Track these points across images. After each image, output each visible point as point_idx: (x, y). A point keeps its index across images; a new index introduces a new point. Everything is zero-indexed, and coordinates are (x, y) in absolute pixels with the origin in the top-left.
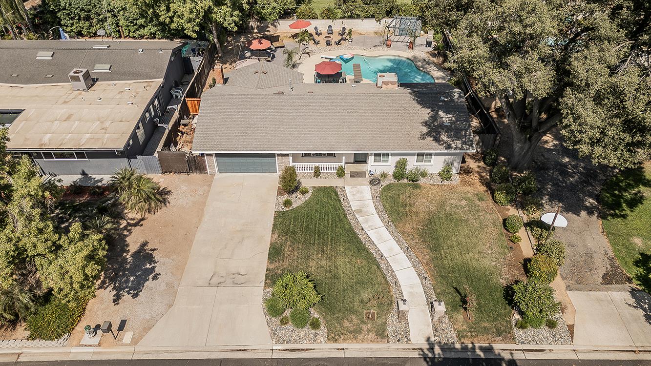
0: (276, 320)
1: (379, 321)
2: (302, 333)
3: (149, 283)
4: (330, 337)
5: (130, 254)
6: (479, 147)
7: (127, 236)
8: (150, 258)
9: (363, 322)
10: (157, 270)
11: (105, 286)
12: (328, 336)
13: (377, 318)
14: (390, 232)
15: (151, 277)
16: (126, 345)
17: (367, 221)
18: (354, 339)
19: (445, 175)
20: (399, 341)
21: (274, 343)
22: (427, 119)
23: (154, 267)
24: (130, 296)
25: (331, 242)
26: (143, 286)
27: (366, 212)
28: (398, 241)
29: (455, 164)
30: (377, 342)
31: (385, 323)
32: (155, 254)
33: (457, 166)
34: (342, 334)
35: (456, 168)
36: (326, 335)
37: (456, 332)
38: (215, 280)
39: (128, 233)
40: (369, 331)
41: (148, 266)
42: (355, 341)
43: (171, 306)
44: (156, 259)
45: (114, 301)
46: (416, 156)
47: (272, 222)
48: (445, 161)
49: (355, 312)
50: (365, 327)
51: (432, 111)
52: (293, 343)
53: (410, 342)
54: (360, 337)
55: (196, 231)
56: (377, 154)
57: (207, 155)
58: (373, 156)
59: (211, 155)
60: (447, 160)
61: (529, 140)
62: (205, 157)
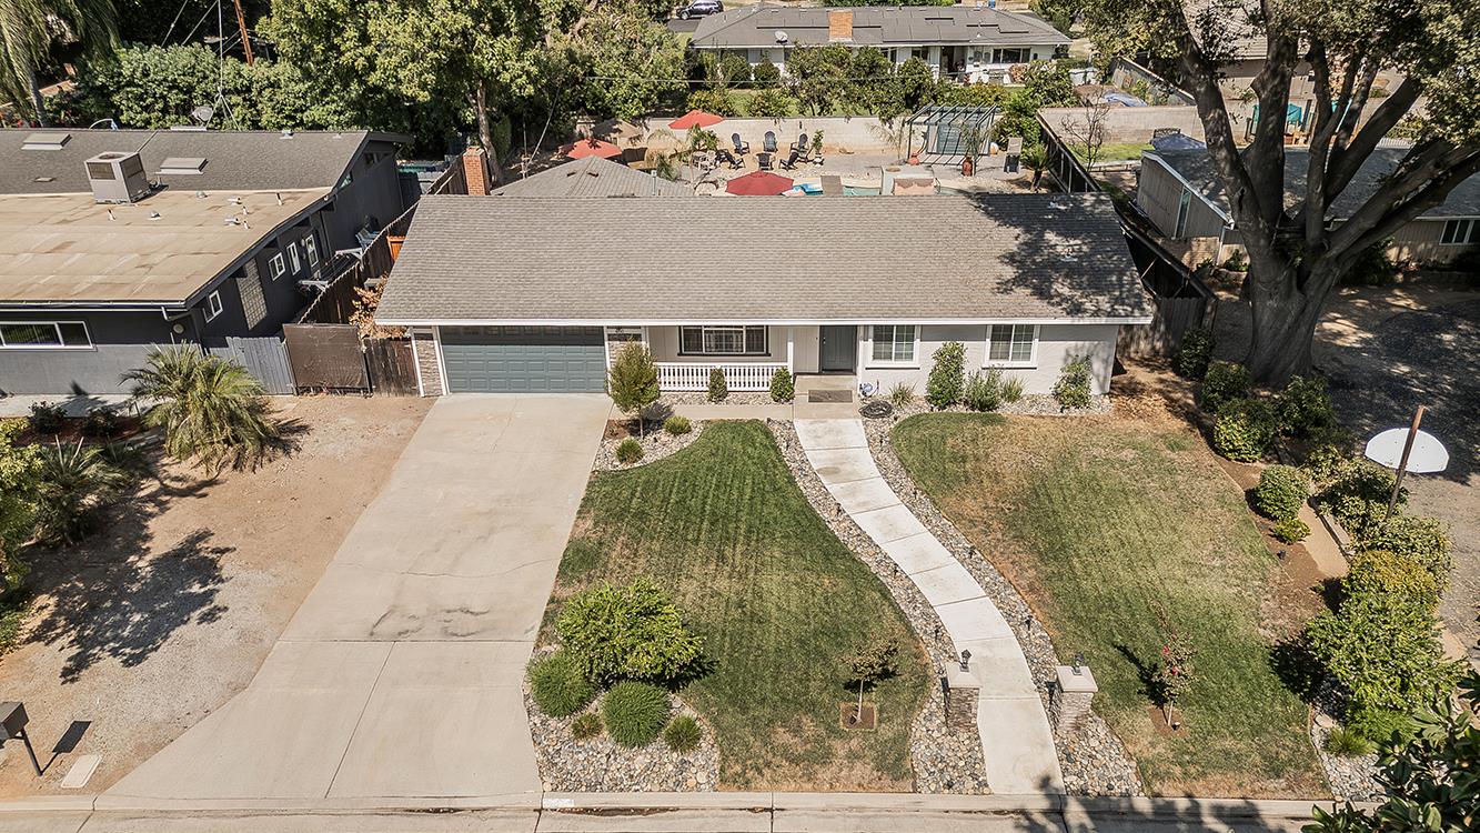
0: (561, 727)
1: (887, 732)
2: (641, 760)
3: (191, 630)
4: (729, 772)
5: (149, 557)
6: (1157, 336)
7: (151, 515)
8: (207, 570)
9: (833, 731)
10: (218, 600)
11: (52, 633)
12: (722, 770)
13: (880, 721)
14: (918, 516)
15: (196, 615)
16: (72, 791)
17: (852, 493)
18: (805, 778)
19: (1072, 392)
20: (950, 786)
21: (548, 789)
22: (1015, 249)
23: (212, 592)
24: (118, 660)
25: (748, 538)
26: (166, 638)
27: (851, 473)
28: (943, 537)
29: (1097, 366)
30: (881, 790)
31: (906, 736)
32: (223, 561)
33: (1102, 372)
34: (768, 765)
35: (1098, 377)
36: (717, 766)
38: (390, 626)
39: (156, 510)
40: (853, 756)
41: (196, 589)
42: (810, 786)
43: (237, 688)
44: (225, 574)
45: (66, 672)
46: (988, 340)
47: (583, 494)
48: (1068, 355)
49: (812, 708)
50: (840, 748)
51: (1026, 231)
52: (610, 789)
53: (986, 790)
54: (825, 774)
55: (360, 513)
56: (882, 335)
57: (419, 337)
58: (870, 340)
59: (429, 337)
60: (1073, 353)
61: (1300, 287)
62: (413, 342)
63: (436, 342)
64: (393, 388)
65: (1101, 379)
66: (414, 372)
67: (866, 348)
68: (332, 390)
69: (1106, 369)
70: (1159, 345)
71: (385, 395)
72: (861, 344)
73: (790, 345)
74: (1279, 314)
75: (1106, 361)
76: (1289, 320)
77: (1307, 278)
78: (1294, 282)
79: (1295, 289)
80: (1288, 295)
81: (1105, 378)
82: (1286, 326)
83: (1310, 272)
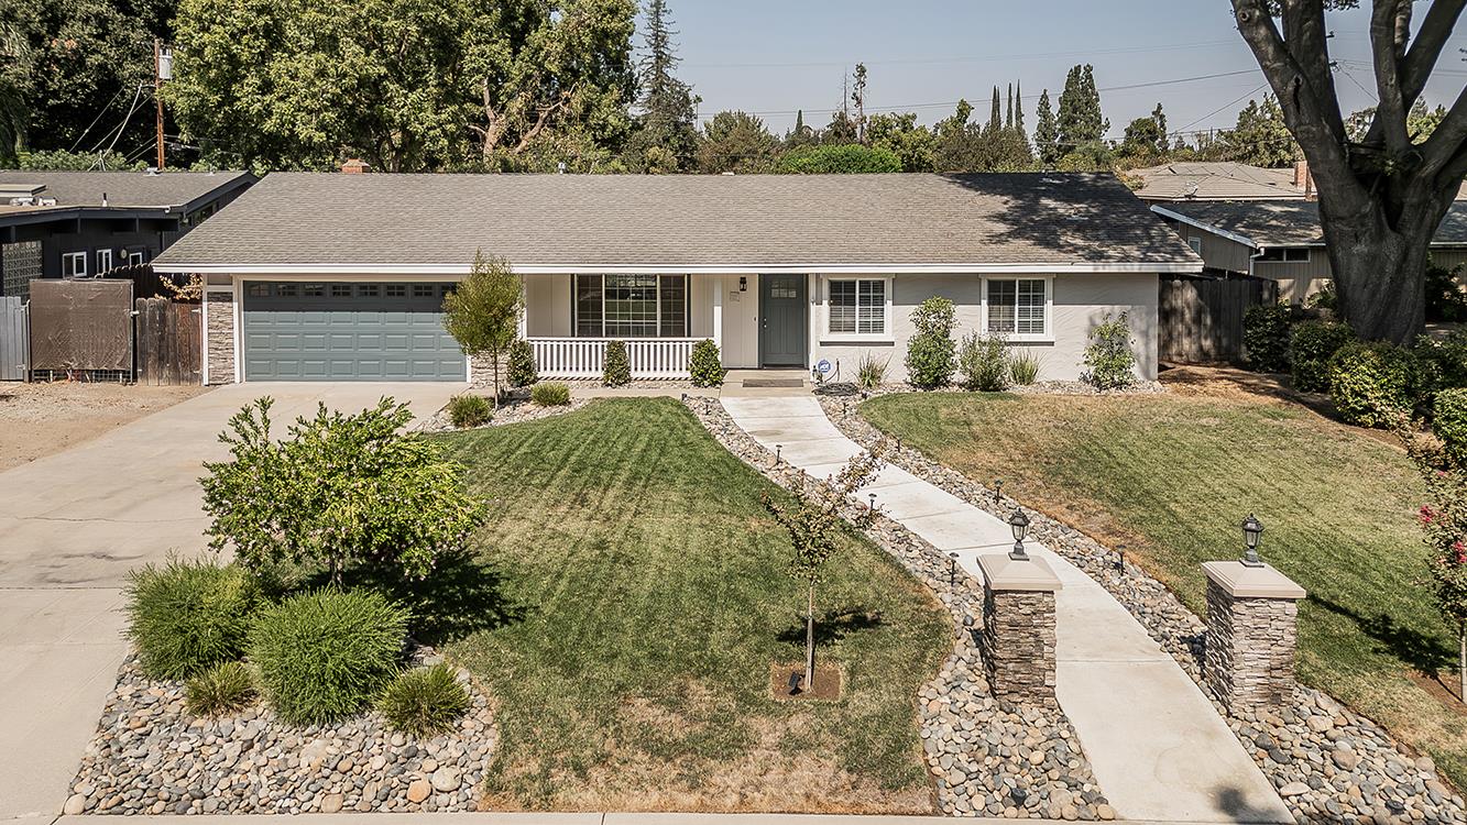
0: (170, 695)
1: (865, 703)
2: (318, 748)
4: (511, 773)
6: (1203, 332)
9: (747, 701)
12: (497, 768)
13: (852, 688)
17: (802, 449)
20: (1017, 800)
21: (76, 803)
22: (1006, 211)
27: (796, 434)
29: (1136, 343)
30: (859, 810)
31: (908, 711)
33: (1142, 350)
34: (602, 759)
35: (1138, 357)
36: (486, 763)
37: (1428, 762)
40: (793, 746)
42: (693, 799)
46: (984, 302)
48: (1093, 324)
49: (711, 668)
50: (766, 730)
51: (1017, 197)
52: (223, 808)
53: (1103, 811)
54: (730, 778)
56: (842, 292)
57: (213, 297)
58: (825, 302)
59: (228, 298)
60: (1099, 322)
61: (1393, 227)
62: (205, 304)
63: (235, 305)
64: (166, 372)
65: (1143, 359)
66: (199, 349)
67: (820, 315)
68: (81, 375)
69: (1147, 345)
70: (1207, 344)
71: (153, 383)
72: (813, 308)
73: (718, 310)
74: (1372, 260)
75: (1145, 334)
76: (1390, 269)
77: (1400, 214)
78: (1384, 219)
79: (1388, 230)
80: (1379, 237)
81: (1148, 358)
82: (1387, 279)
83: (1402, 206)
